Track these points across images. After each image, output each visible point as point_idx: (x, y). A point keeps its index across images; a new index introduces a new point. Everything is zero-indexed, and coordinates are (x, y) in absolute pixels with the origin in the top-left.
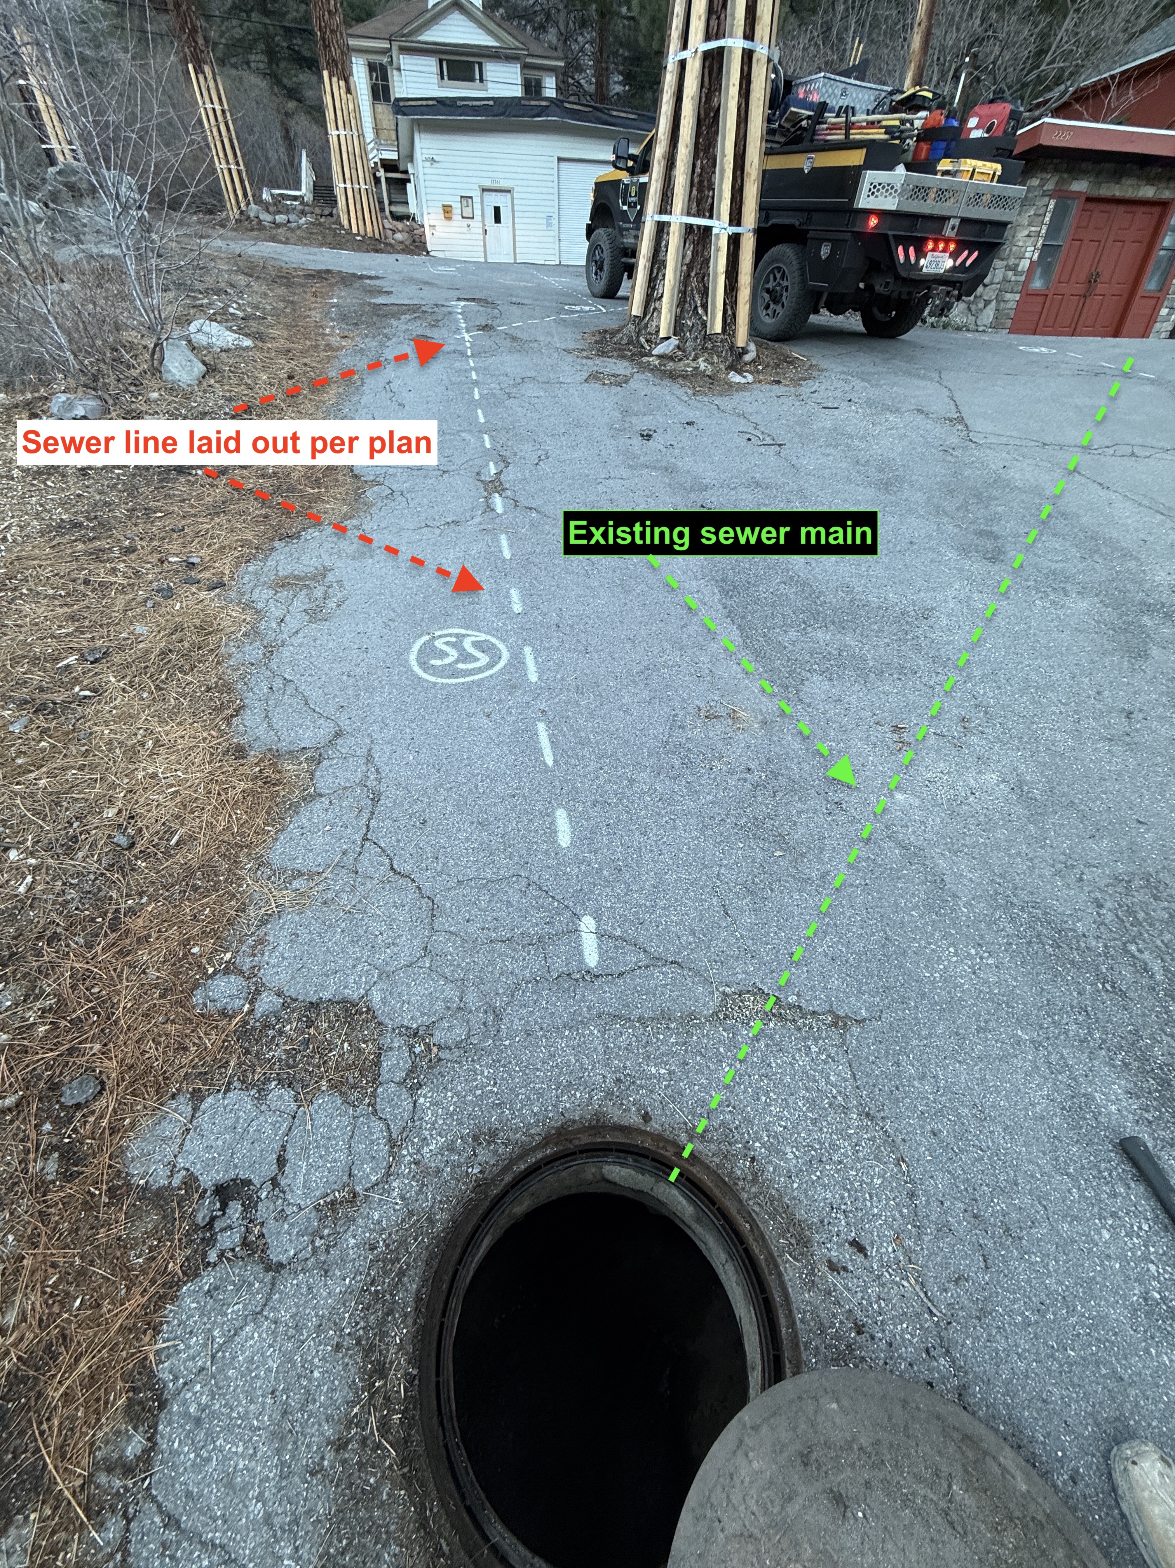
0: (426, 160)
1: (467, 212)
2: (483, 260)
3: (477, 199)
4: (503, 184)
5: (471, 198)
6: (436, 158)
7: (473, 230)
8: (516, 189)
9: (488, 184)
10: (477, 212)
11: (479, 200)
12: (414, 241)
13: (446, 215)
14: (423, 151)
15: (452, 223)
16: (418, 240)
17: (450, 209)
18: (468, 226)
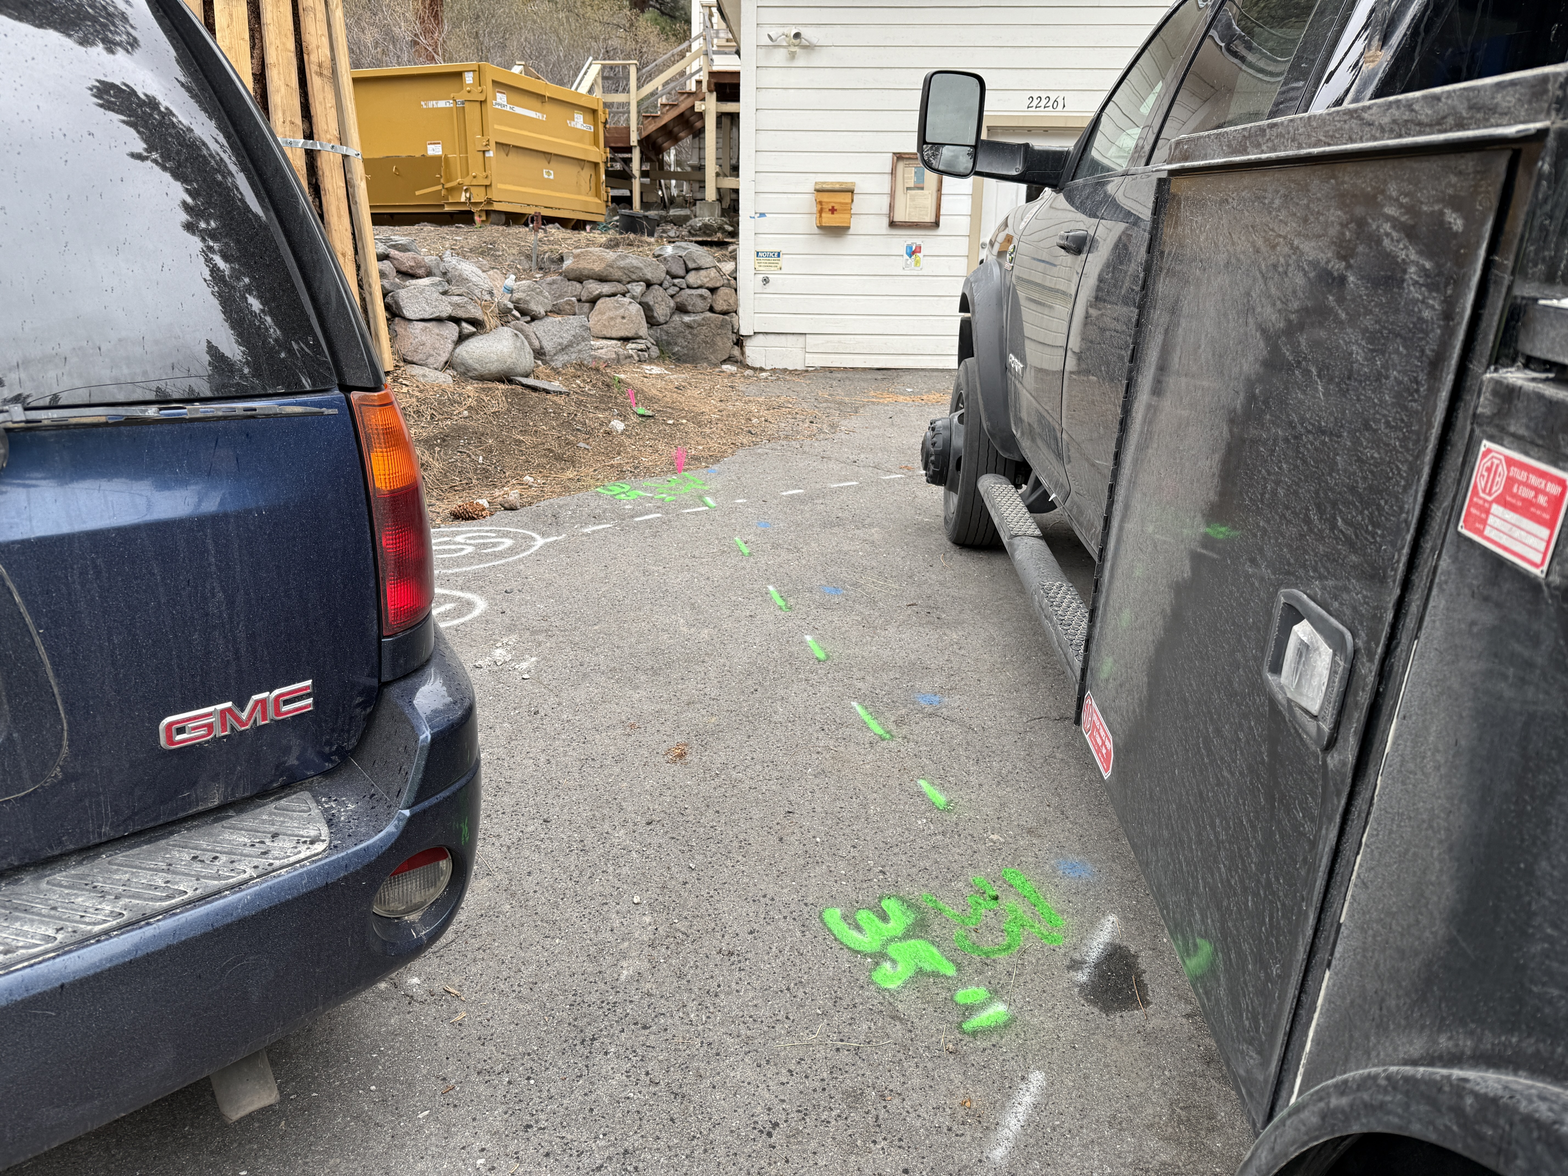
1: (917, 206)
7: (926, 265)
12: (682, 309)
13: (829, 220)
14: (768, 16)
15: (849, 244)
16: (701, 304)
17: (845, 198)
18: (913, 252)
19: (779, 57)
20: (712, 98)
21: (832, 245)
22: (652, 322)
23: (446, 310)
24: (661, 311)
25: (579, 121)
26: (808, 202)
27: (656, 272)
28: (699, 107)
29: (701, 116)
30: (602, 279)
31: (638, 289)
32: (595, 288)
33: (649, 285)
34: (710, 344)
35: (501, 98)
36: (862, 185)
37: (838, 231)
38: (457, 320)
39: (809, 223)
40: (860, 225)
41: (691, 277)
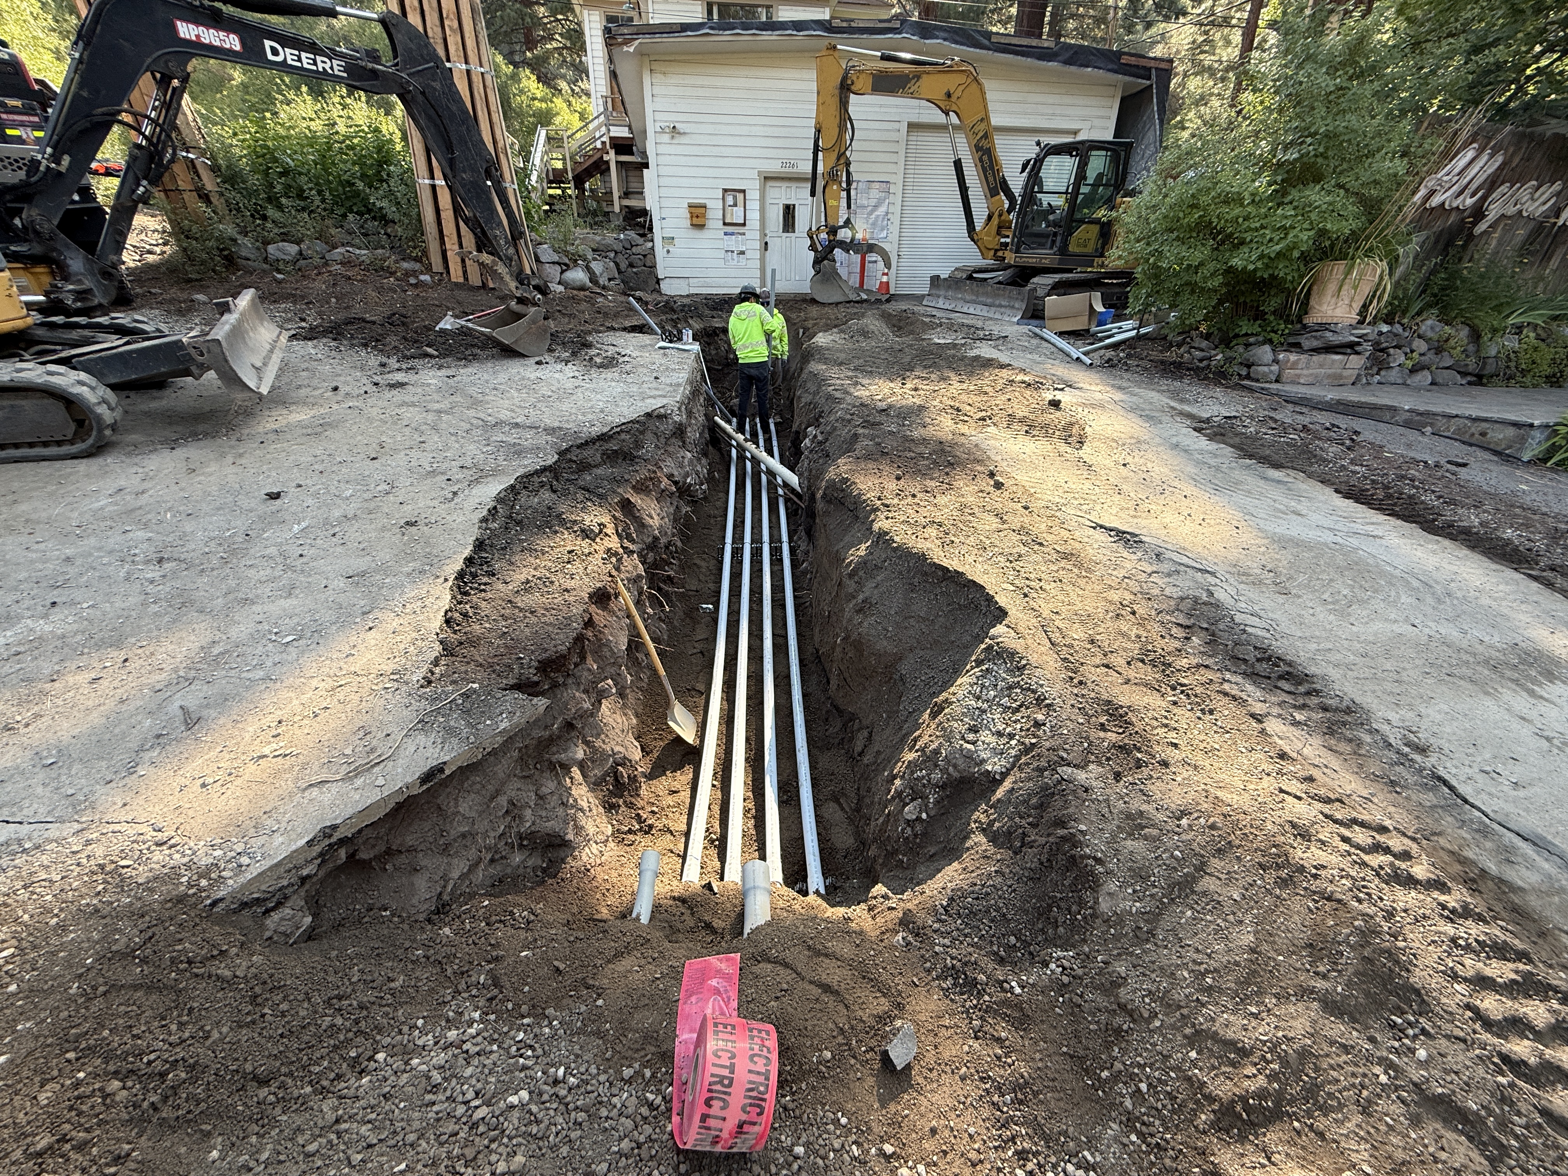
0: (663, 130)
1: (736, 215)
3: (754, 195)
4: (802, 168)
5: (744, 191)
6: (681, 127)
9: (774, 167)
10: (754, 216)
12: (631, 265)
13: (695, 220)
14: (658, 116)
15: (705, 234)
16: (640, 263)
17: (702, 210)
19: (666, 138)
20: (612, 153)
21: (698, 234)
22: (620, 272)
23: (556, 258)
24: (623, 266)
26: (686, 212)
27: (618, 247)
28: (606, 157)
29: (607, 162)
31: (612, 255)
33: (616, 253)
34: (646, 282)
36: (710, 204)
37: (700, 227)
38: (559, 264)
39: (686, 222)
40: (710, 224)
41: (634, 250)
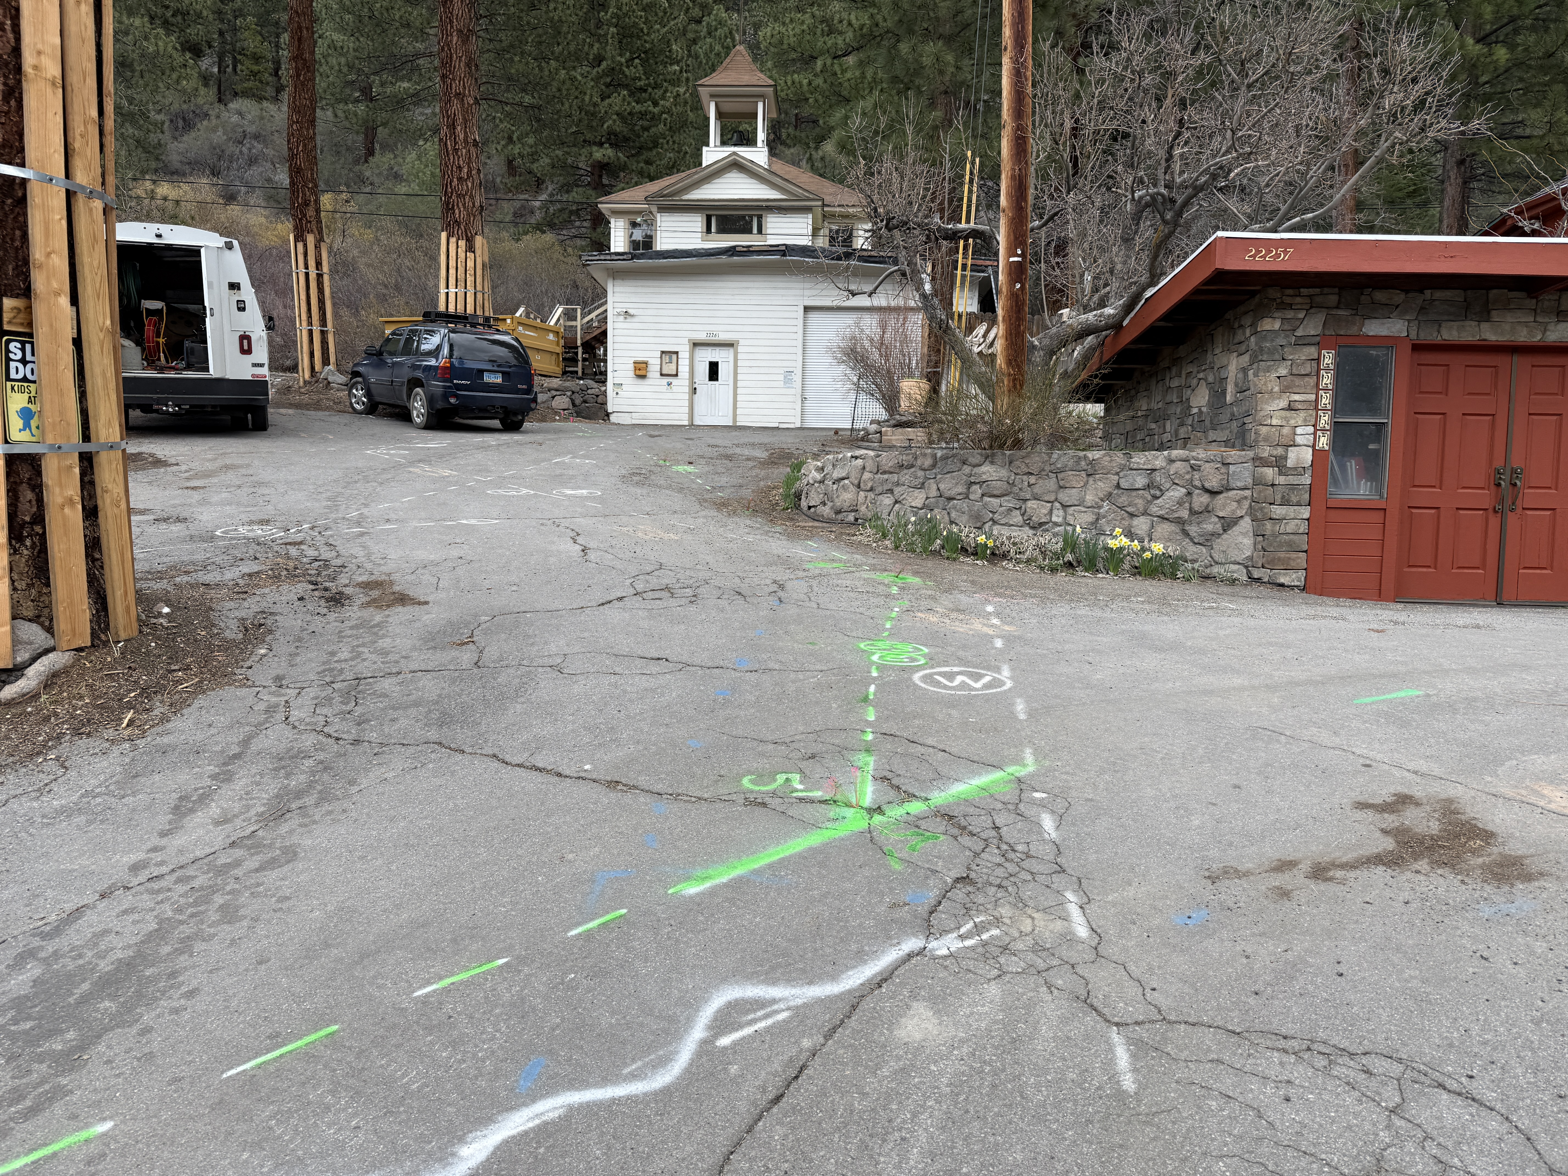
0: (619, 314)
1: (670, 369)
2: (686, 423)
3: (684, 355)
4: (723, 337)
5: (677, 353)
6: (631, 311)
7: (674, 389)
8: (741, 342)
9: (702, 336)
10: (684, 370)
11: (687, 355)
12: (585, 402)
13: (638, 372)
14: (616, 305)
15: (647, 381)
16: (593, 401)
17: (644, 365)
18: (669, 384)
19: (621, 318)
21: (640, 381)
22: (574, 404)
24: (577, 402)
25: (551, 336)
26: (631, 367)
27: (576, 389)
30: (557, 390)
31: (570, 394)
32: (554, 393)
33: (573, 393)
34: (596, 414)
35: (520, 328)
36: (651, 361)
37: (643, 377)
39: (631, 374)
40: (649, 375)
41: (589, 391)
